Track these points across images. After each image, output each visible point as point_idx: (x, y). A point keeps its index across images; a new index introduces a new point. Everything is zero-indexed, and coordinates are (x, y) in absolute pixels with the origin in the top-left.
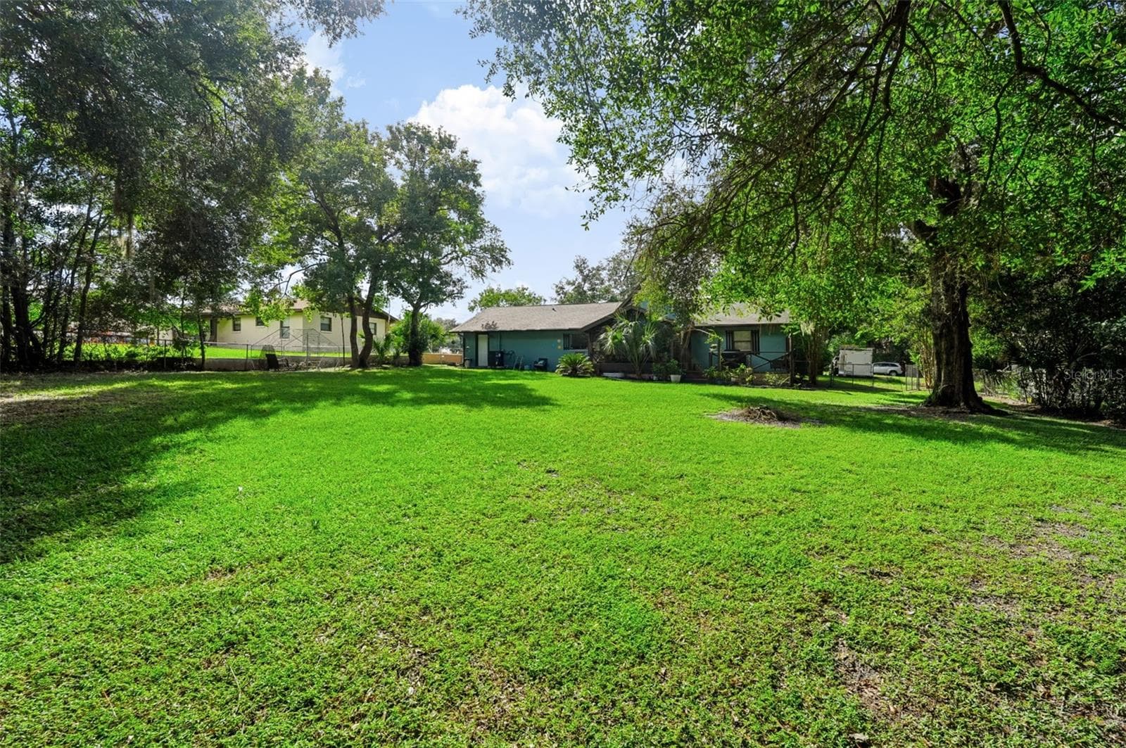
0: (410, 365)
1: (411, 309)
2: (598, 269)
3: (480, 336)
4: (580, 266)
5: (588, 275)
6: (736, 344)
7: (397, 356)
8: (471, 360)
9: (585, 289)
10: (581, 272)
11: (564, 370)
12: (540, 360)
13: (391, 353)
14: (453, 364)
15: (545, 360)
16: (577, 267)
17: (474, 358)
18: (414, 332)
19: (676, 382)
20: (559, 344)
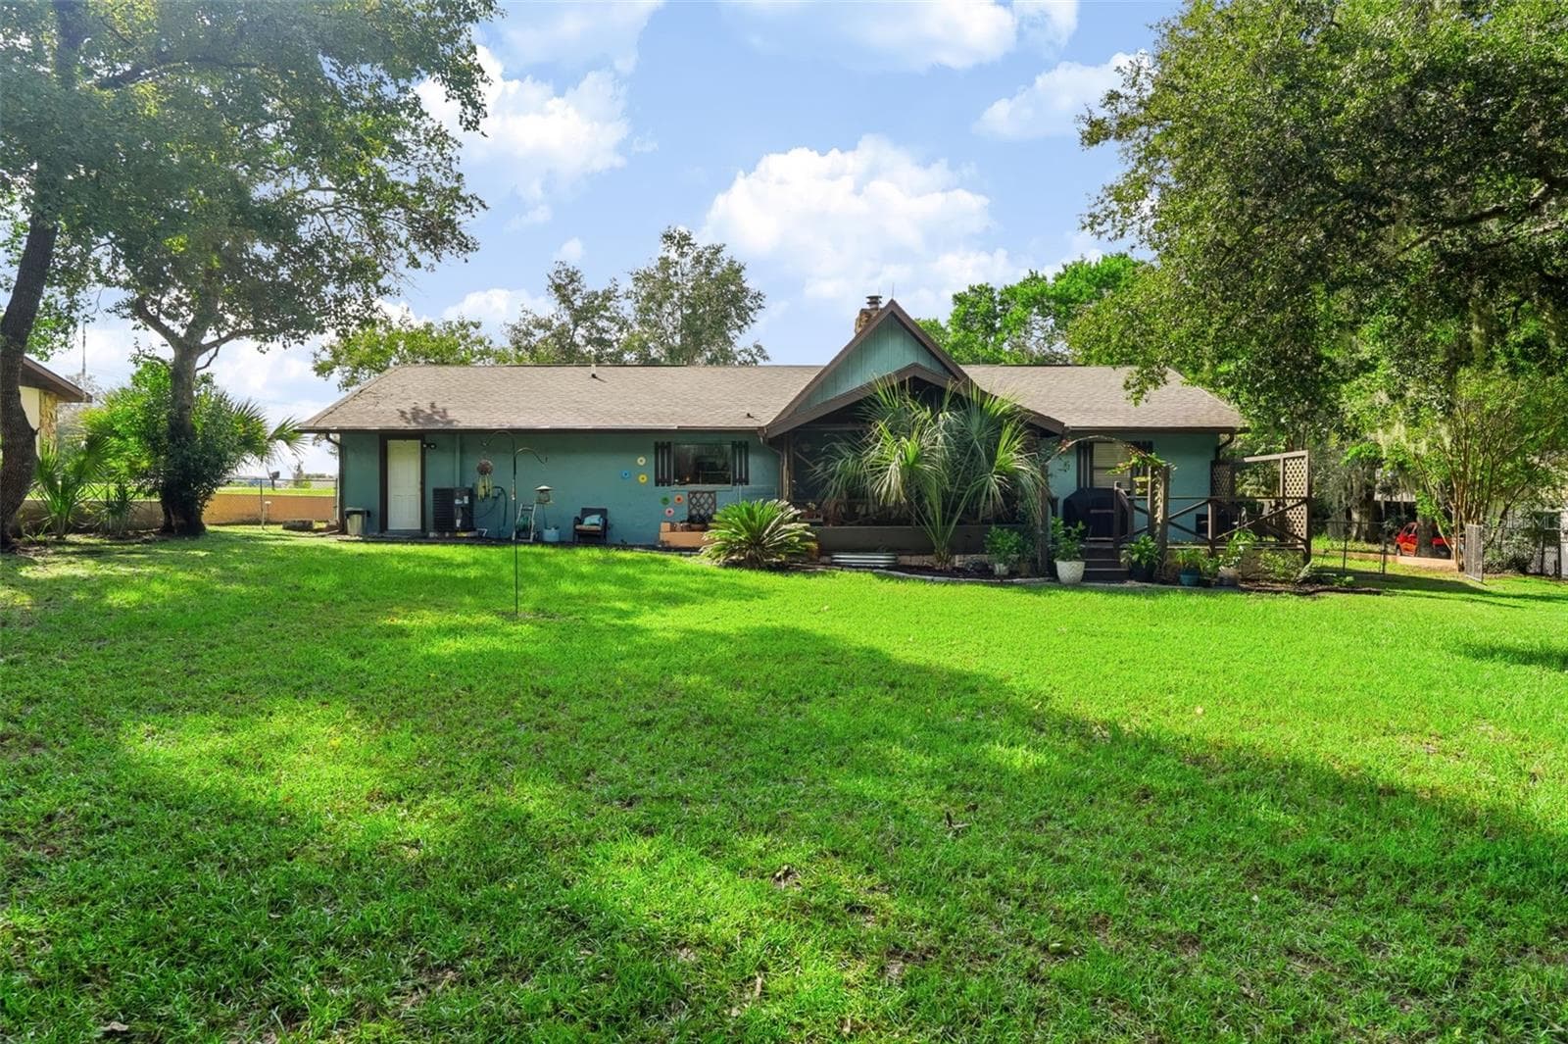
0: (168, 532)
1: (168, 354)
2: (608, 296)
3: (392, 444)
4: (564, 287)
5: (585, 309)
6: (1097, 475)
7: (121, 505)
8: (367, 514)
9: (578, 340)
10: (565, 299)
11: (728, 548)
12: (587, 512)
13: (95, 493)
14: (305, 527)
15: (603, 512)
16: (558, 288)
17: (376, 506)
18: (180, 429)
19: (1075, 586)
20: (642, 470)
